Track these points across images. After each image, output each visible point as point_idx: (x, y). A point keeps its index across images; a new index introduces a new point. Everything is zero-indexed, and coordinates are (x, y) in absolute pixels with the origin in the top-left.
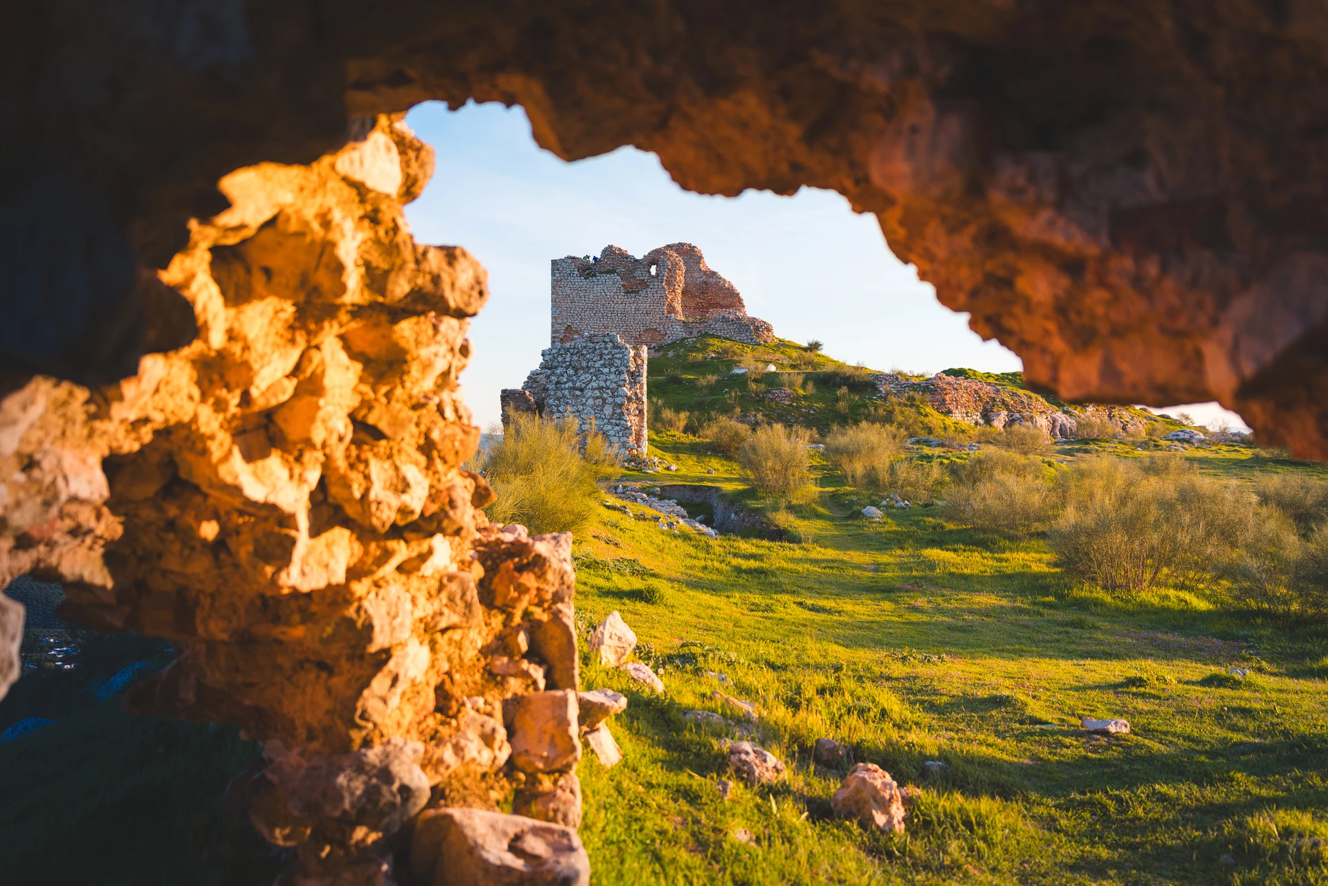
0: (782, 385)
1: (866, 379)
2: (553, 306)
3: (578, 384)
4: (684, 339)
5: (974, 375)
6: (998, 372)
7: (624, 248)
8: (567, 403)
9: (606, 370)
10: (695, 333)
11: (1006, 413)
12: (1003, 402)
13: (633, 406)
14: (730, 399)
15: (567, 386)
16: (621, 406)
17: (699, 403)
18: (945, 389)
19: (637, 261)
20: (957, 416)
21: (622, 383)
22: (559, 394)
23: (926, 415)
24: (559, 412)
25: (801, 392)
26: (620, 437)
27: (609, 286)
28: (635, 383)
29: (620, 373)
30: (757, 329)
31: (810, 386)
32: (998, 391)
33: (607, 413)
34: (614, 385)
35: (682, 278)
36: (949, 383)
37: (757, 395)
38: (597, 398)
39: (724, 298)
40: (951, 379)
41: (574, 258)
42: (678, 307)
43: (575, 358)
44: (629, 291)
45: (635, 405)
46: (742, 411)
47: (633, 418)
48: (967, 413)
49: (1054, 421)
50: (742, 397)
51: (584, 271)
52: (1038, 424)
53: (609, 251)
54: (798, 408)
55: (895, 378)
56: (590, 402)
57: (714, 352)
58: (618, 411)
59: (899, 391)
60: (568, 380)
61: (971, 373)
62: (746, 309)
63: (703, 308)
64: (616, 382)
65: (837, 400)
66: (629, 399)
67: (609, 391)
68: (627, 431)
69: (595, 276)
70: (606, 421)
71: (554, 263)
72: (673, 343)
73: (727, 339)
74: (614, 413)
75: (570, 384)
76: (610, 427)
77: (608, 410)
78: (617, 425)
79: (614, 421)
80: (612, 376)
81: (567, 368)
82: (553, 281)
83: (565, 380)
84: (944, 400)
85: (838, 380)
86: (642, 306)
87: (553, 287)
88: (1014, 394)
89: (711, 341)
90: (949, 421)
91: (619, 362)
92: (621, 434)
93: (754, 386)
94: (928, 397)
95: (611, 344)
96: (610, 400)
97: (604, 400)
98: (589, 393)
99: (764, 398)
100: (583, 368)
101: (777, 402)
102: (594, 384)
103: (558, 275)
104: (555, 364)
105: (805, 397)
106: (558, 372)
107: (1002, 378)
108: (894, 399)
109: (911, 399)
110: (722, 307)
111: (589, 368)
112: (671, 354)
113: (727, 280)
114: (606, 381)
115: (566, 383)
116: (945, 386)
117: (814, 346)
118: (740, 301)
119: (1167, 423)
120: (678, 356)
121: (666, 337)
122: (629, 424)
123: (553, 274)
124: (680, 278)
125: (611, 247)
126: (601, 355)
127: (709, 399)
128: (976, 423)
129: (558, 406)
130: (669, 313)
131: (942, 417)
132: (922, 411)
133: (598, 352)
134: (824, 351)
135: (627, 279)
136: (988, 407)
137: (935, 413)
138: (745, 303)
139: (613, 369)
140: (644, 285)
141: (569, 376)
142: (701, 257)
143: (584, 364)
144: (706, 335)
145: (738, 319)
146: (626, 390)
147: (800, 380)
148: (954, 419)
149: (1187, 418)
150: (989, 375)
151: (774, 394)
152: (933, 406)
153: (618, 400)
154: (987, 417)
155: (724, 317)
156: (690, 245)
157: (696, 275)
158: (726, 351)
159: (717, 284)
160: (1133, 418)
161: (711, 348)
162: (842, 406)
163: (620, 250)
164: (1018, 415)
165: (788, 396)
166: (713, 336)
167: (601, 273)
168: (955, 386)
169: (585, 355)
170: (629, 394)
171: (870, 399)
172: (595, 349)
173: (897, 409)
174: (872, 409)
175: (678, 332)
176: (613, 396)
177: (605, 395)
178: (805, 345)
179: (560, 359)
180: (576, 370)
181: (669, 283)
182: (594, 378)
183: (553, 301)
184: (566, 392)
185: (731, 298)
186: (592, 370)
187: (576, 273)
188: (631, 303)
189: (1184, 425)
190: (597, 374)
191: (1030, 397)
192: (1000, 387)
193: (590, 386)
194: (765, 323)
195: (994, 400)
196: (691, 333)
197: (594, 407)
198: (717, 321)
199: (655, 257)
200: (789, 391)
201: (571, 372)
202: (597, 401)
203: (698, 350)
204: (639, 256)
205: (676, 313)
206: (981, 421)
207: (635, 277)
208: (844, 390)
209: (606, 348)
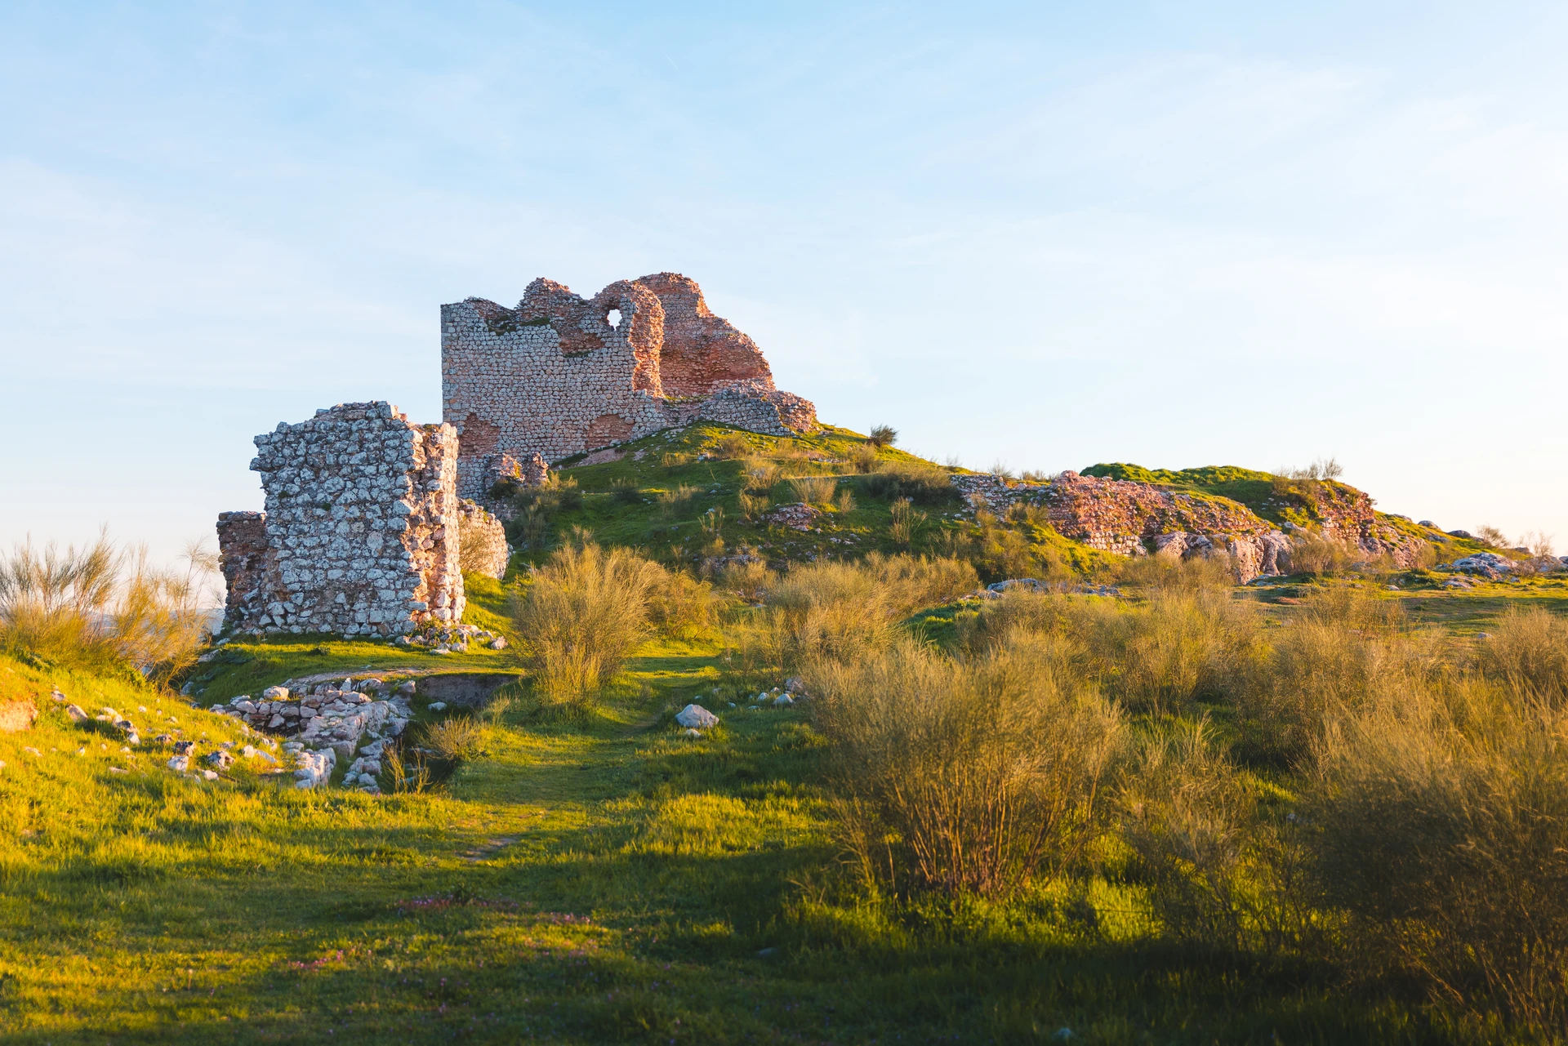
0: (799, 498)
1: (944, 484)
2: (445, 382)
3: (320, 496)
4: (664, 430)
5: (1136, 473)
6: (1178, 468)
7: (562, 283)
8: (301, 532)
9: (371, 469)
10: (683, 420)
11: (1184, 534)
12: (1180, 517)
13: (423, 534)
14: (708, 524)
15: (300, 500)
16: (398, 533)
17: (656, 534)
18: (1077, 498)
19: (583, 303)
20: (1099, 542)
21: (399, 492)
22: (286, 515)
23: (1043, 542)
24: (287, 547)
25: (831, 508)
26: (397, 591)
27: (540, 344)
28: (425, 491)
29: (397, 474)
30: (785, 410)
31: (846, 500)
32: (1170, 498)
33: (373, 546)
34: (385, 496)
35: (660, 330)
36: (1085, 488)
37: (754, 516)
38: (356, 520)
39: (736, 362)
40: (1089, 481)
41: (478, 301)
42: (656, 379)
43: (314, 449)
44: (573, 353)
45: (427, 532)
46: (727, 545)
47: (422, 555)
48: (1115, 537)
49: (1267, 546)
50: (729, 521)
51: (497, 322)
52: (1239, 553)
53: (539, 290)
54: (824, 536)
55: (994, 483)
56: (343, 528)
57: (711, 449)
58: (394, 543)
59: (999, 503)
60: (303, 490)
61: (1130, 471)
62: (774, 379)
63: (702, 380)
64: (388, 491)
65: (891, 522)
66: (414, 521)
67: (376, 507)
68: (411, 579)
69: (514, 329)
70: (371, 562)
71: (446, 309)
72: (648, 437)
73: (734, 427)
74: (385, 548)
75: (306, 497)
76: (379, 572)
77: (375, 542)
78: (393, 569)
79: (386, 562)
80: (382, 480)
81: (300, 467)
82: (444, 340)
83: (296, 489)
84: (1075, 516)
85: (896, 486)
86: (594, 378)
87: (445, 350)
88: (1199, 503)
89: (708, 432)
90: (1081, 551)
91: (394, 454)
92: (399, 585)
93: (747, 501)
94: (1048, 511)
95: (379, 422)
96: (379, 523)
97: (368, 524)
98: (339, 512)
99: (767, 521)
100: (328, 467)
101: (788, 528)
102: (349, 496)
103: (451, 330)
104: (279, 460)
105: (838, 518)
106: (284, 475)
107: (1184, 479)
108: (988, 517)
109: (1019, 516)
110: (733, 376)
111: (339, 466)
112: (639, 455)
113: (742, 331)
114: (370, 489)
115: (297, 495)
116: (1076, 492)
117: (883, 438)
118: (763, 365)
119: (1463, 545)
120: (650, 459)
121: (635, 428)
122: (414, 566)
123: (444, 329)
124: (657, 329)
125: (541, 281)
126: (361, 443)
127: (674, 527)
128: (1133, 553)
129: (284, 537)
130: (639, 387)
131: (1072, 544)
132: (1037, 535)
133: (356, 436)
134: (898, 445)
135: (567, 335)
136: (1154, 526)
137: (1059, 538)
138: (772, 369)
139: (383, 468)
140: (596, 341)
141: (305, 482)
142: (697, 296)
143: (331, 460)
144: (702, 422)
145: (754, 394)
146: (409, 505)
147: (830, 489)
148: (1092, 548)
149: (1495, 535)
150: (1161, 474)
151: (783, 514)
152: (1056, 526)
153: (394, 523)
154: (1151, 542)
155: (730, 393)
156: (679, 277)
157: (689, 325)
158: (728, 448)
159: (724, 338)
160: (1403, 537)
161: (707, 443)
162: (898, 530)
163: (556, 285)
164: (1204, 538)
165: (808, 516)
166: (712, 423)
167: (524, 324)
168: (1095, 491)
169: (332, 444)
170: (413, 511)
171: (950, 518)
172: (351, 432)
173: (991, 531)
174: (948, 535)
175: (656, 419)
176: (384, 517)
177: (369, 515)
178: (868, 435)
179: (287, 452)
180: (317, 471)
181: (638, 339)
182: (349, 484)
183: (446, 373)
184: (299, 512)
185: (750, 362)
186: (345, 471)
187: (483, 325)
188: (575, 375)
189: (1490, 547)
190: (355, 476)
191: (1226, 508)
192: (1173, 493)
193: (342, 499)
194: (799, 399)
195: (1163, 513)
196: (677, 419)
197: (350, 537)
198: (718, 399)
199: (614, 297)
200: (809, 508)
201: (307, 474)
202: (355, 526)
203: (683, 447)
204: (588, 295)
205: (651, 387)
206: (1141, 550)
207: (580, 330)
208: (904, 504)
209: (370, 430)
